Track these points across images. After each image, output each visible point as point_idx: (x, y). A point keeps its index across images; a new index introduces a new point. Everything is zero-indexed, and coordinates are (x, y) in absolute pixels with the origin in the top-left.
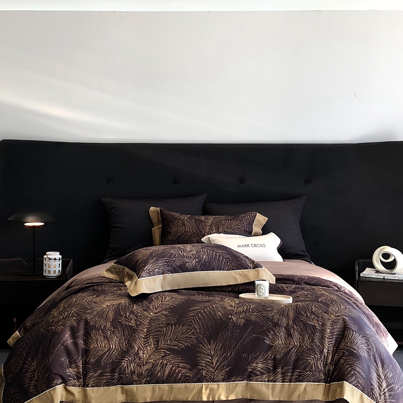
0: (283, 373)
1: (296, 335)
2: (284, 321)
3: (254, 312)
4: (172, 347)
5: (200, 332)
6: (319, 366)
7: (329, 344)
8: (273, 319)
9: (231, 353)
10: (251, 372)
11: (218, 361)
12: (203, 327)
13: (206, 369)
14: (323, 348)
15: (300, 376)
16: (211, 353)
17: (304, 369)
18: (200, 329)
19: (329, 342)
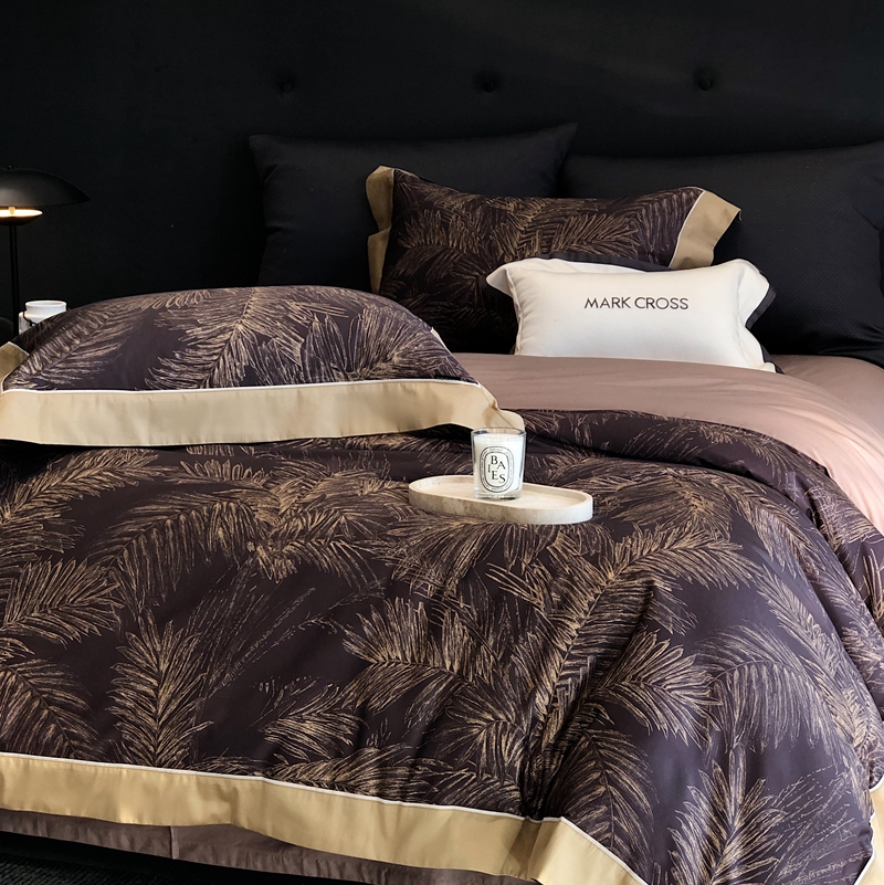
0: (381, 764)
1: (456, 634)
2: (432, 578)
3: (337, 539)
4: (43, 633)
5: (140, 590)
6: (505, 754)
7: (562, 678)
8: (394, 568)
9: (223, 674)
10: (278, 748)
11: (174, 696)
12: (154, 575)
13: (132, 718)
14: (534, 690)
15: (432, 780)
16: (158, 666)
17: (450, 759)
18: (142, 580)
19: (565, 668)
